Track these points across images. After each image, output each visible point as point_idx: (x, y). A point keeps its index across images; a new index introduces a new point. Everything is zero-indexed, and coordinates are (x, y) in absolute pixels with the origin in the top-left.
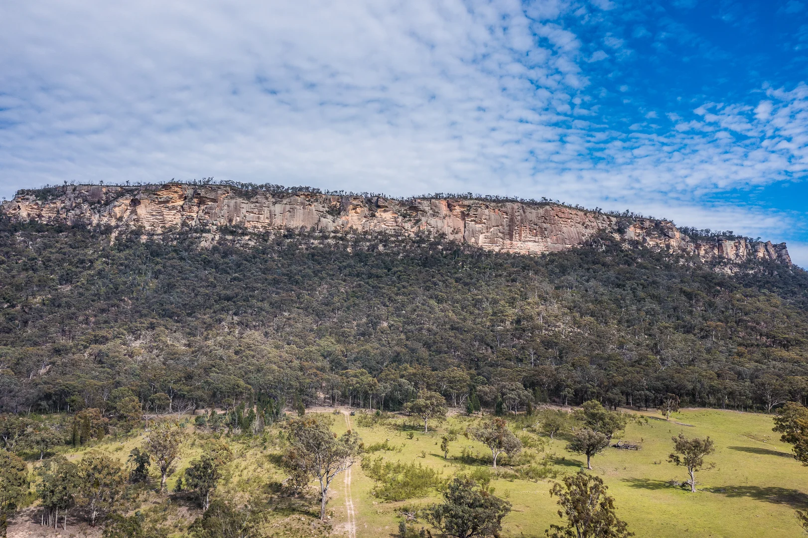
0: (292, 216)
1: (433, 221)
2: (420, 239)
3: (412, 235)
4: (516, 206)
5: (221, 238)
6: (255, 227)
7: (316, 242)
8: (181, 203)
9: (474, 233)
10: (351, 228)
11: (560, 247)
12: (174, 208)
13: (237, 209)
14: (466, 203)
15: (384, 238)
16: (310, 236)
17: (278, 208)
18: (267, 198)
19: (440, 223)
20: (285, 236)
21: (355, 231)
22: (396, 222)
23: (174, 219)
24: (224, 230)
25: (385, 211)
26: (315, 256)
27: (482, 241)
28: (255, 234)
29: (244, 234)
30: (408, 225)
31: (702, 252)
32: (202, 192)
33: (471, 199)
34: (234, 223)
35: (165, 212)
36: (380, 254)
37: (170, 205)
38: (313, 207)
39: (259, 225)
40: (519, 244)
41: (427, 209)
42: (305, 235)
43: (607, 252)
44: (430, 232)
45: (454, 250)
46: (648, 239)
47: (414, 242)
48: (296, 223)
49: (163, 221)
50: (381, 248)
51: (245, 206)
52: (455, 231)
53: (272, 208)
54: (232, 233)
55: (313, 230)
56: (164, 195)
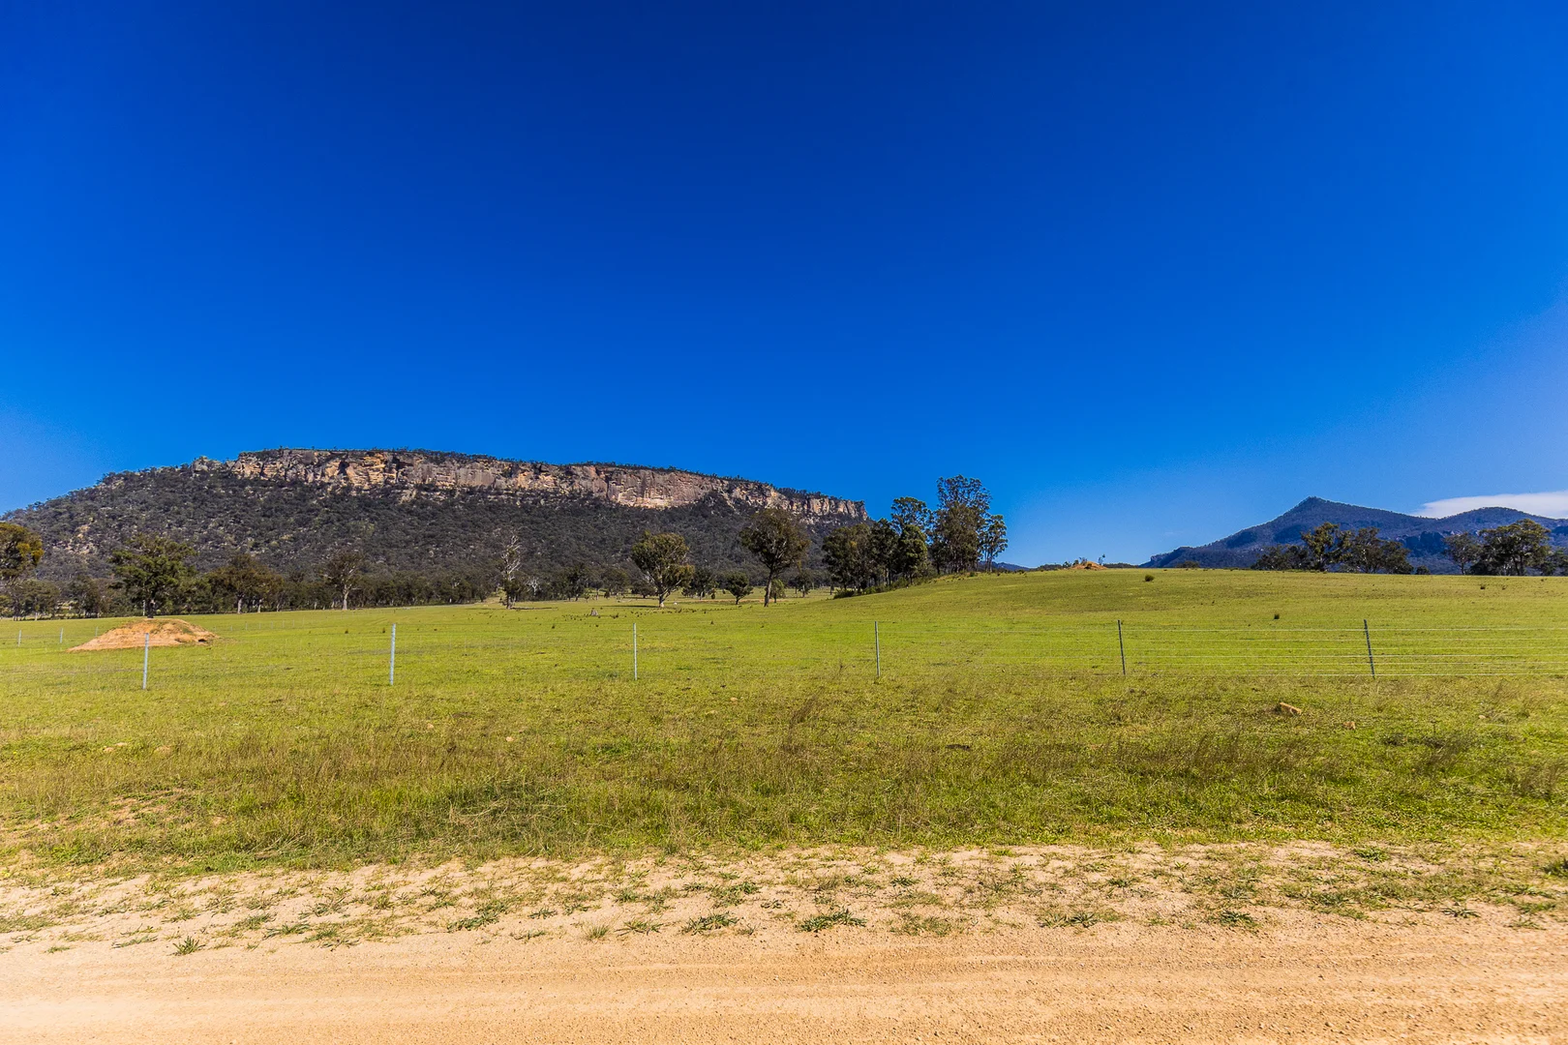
0: (473, 478)
1: (583, 482)
2: (573, 496)
3: (567, 493)
4: (647, 472)
5: (417, 494)
6: (443, 485)
7: (492, 497)
8: (383, 466)
9: (614, 492)
10: (520, 487)
11: (681, 503)
12: (378, 470)
13: (429, 472)
14: (610, 469)
15: (545, 494)
16: (488, 492)
17: (462, 471)
18: (453, 464)
19: (589, 485)
20: (468, 492)
21: (523, 489)
22: (555, 483)
23: (377, 478)
24: (419, 487)
25: (546, 475)
26: (492, 508)
27: (620, 498)
28: (443, 490)
29: (435, 491)
30: (564, 486)
31: (795, 508)
32: (401, 458)
33: (614, 466)
34: (427, 482)
35: (371, 472)
36: (541, 507)
37: (374, 467)
38: (490, 471)
39: (448, 484)
40: (649, 500)
41: (579, 473)
42: (483, 492)
43: (713, 508)
44: (580, 490)
45: (597, 504)
46: (750, 497)
47: (568, 498)
48: (477, 483)
49: (369, 480)
50: (542, 502)
51: (436, 469)
52: (601, 490)
53: (458, 471)
54: (426, 490)
55: (490, 488)
56: (369, 459)
